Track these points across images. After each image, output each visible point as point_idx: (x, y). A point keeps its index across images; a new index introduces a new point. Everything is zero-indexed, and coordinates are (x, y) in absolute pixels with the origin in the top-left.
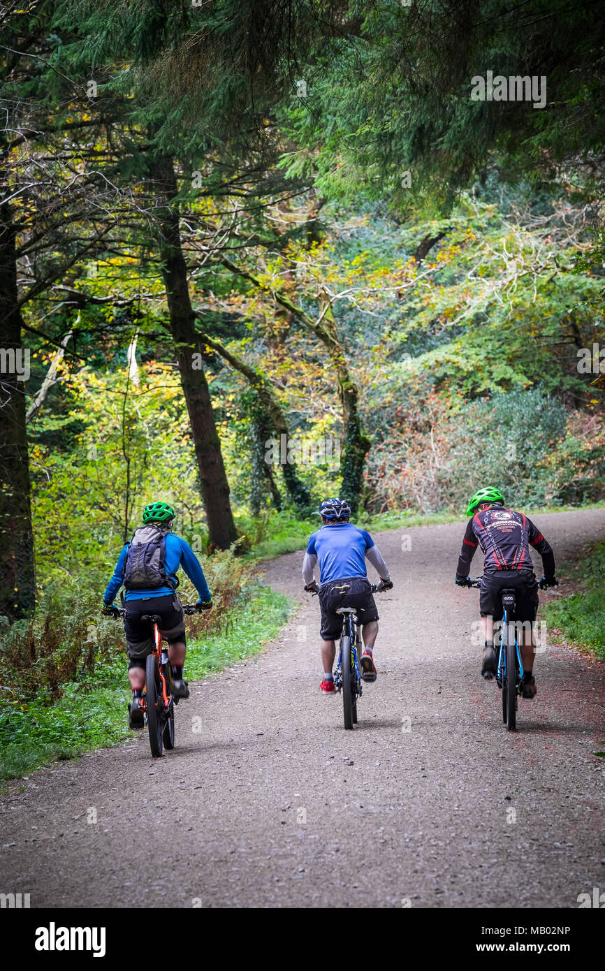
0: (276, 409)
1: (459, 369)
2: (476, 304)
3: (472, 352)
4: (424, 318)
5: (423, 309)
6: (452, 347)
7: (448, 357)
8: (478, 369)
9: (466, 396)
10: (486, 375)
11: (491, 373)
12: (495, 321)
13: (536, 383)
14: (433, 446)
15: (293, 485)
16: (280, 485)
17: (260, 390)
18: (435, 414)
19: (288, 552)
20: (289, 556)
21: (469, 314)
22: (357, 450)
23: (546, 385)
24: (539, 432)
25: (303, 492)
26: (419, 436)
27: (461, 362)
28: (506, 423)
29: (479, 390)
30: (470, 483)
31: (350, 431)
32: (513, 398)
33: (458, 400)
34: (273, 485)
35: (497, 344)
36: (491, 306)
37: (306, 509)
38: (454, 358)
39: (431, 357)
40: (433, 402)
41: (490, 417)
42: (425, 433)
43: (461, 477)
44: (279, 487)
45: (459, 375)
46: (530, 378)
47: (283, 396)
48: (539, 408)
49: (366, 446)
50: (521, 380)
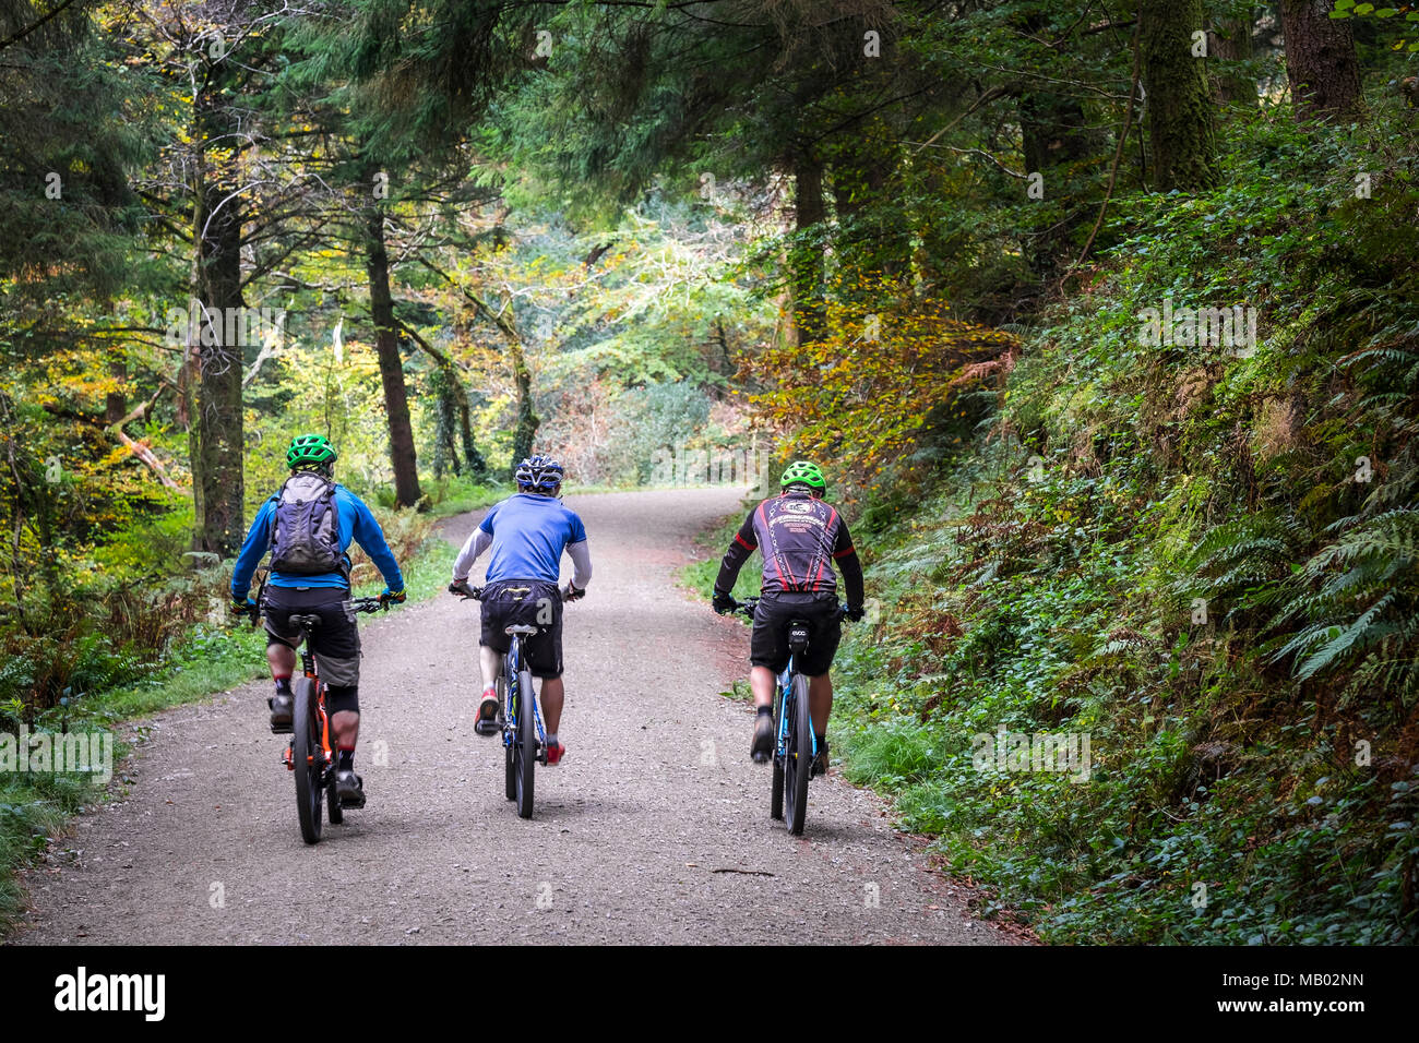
0: (460, 388)
1: (619, 362)
2: (636, 307)
3: (631, 347)
4: (591, 316)
5: (590, 308)
6: (614, 342)
7: (610, 350)
8: (636, 362)
9: (624, 385)
10: (642, 368)
11: (646, 366)
12: (652, 322)
13: (685, 377)
14: (594, 426)
15: (471, 454)
16: (460, 453)
17: (446, 371)
18: (597, 398)
19: (464, 512)
20: (465, 515)
21: (630, 315)
22: (528, 427)
23: (694, 379)
24: (686, 419)
25: (480, 461)
26: (582, 417)
27: (621, 355)
28: (658, 410)
29: (636, 380)
30: (624, 460)
31: (523, 410)
32: (665, 388)
33: (617, 388)
34: (454, 454)
35: (653, 342)
36: (650, 308)
37: (481, 475)
38: (616, 352)
39: (595, 350)
40: (596, 388)
41: (644, 404)
42: (587, 415)
43: (617, 454)
44: (459, 455)
45: (619, 367)
46: (680, 372)
47: (466, 377)
48: (687, 398)
49: (536, 423)
50: (672, 374)
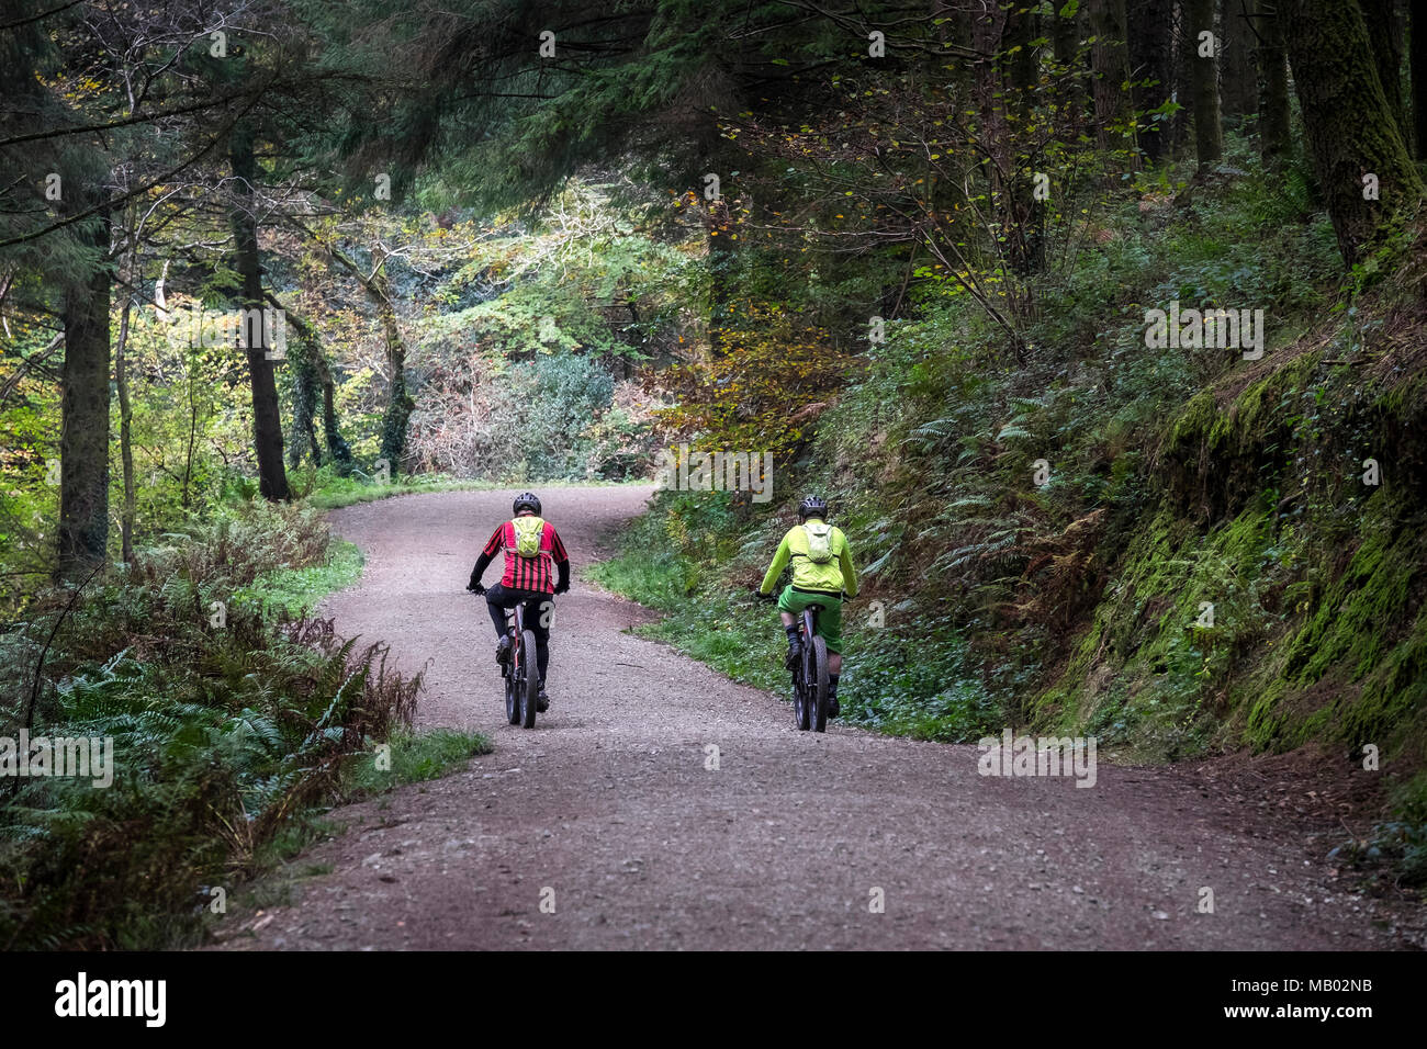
0: (323, 363)
1: (503, 327)
2: (525, 262)
3: (517, 309)
4: (469, 271)
5: (470, 260)
6: (498, 303)
7: (492, 313)
8: (524, 327)
9: (510, 357)
10: (532, 334)
11: (537, 334)
12: (546, 279)
13: (586, 347)
14: (473, 408)
15: (334, 440)
16: (321, 435)
17: (308, 343)
18: (477, 374)
19: (337, 507)
20: (339, 511)
21: (520, 270)
22: (401, 410)
23: (595, 349)
24: (585, 401)
25: (344, 449)
26: (460, 398)
27: (506, 318)
28: (551, 389)
29: (524, 350)
30: (509, 449)
31: (396, 389)
32: (559, 363)
33: (501, 362)
34: (314, 439)
35: (547, 303)
36: (544, 262)
37: (346, 465)
38: (500, 315)
39: (476, 312)
40: (475, 360)
41: (534, 381)
42: (464, 394)
43: (501, 443)
44: (319, 442)
45: (502, 333)
46: (580, 341)
47: (330, 349)
48: (586, 376)
49: (410, 406)
50: (570, 343)
